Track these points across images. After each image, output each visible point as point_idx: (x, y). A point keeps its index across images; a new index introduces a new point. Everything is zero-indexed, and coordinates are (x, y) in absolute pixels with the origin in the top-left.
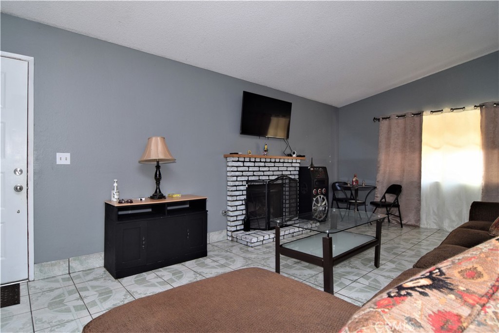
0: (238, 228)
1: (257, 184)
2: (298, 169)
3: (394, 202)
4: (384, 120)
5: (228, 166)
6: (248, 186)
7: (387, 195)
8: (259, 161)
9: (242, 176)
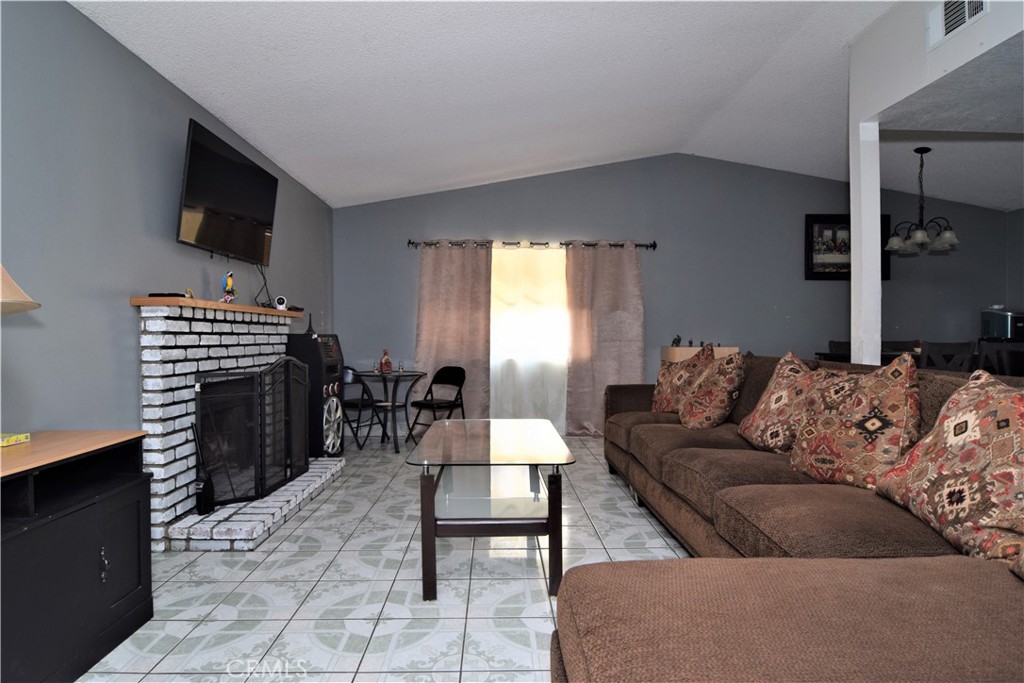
0: (180, 510)
1: (215, 380)
2: (285, 339)
3: (456, 399)
4: (427, 248)
5: (146, 332)
6: (202, 387)
7: (434, 387)
8: (223, 318)
9: (186, 360)
